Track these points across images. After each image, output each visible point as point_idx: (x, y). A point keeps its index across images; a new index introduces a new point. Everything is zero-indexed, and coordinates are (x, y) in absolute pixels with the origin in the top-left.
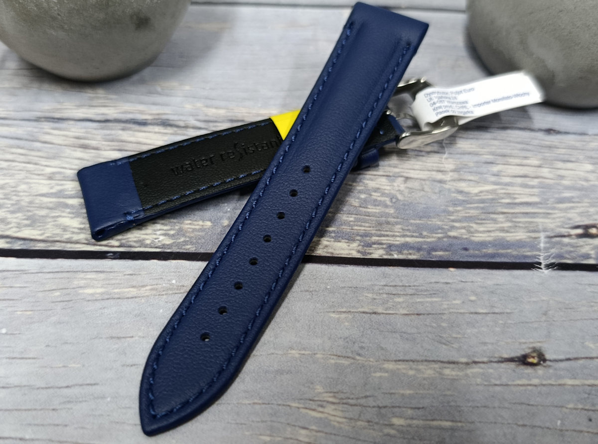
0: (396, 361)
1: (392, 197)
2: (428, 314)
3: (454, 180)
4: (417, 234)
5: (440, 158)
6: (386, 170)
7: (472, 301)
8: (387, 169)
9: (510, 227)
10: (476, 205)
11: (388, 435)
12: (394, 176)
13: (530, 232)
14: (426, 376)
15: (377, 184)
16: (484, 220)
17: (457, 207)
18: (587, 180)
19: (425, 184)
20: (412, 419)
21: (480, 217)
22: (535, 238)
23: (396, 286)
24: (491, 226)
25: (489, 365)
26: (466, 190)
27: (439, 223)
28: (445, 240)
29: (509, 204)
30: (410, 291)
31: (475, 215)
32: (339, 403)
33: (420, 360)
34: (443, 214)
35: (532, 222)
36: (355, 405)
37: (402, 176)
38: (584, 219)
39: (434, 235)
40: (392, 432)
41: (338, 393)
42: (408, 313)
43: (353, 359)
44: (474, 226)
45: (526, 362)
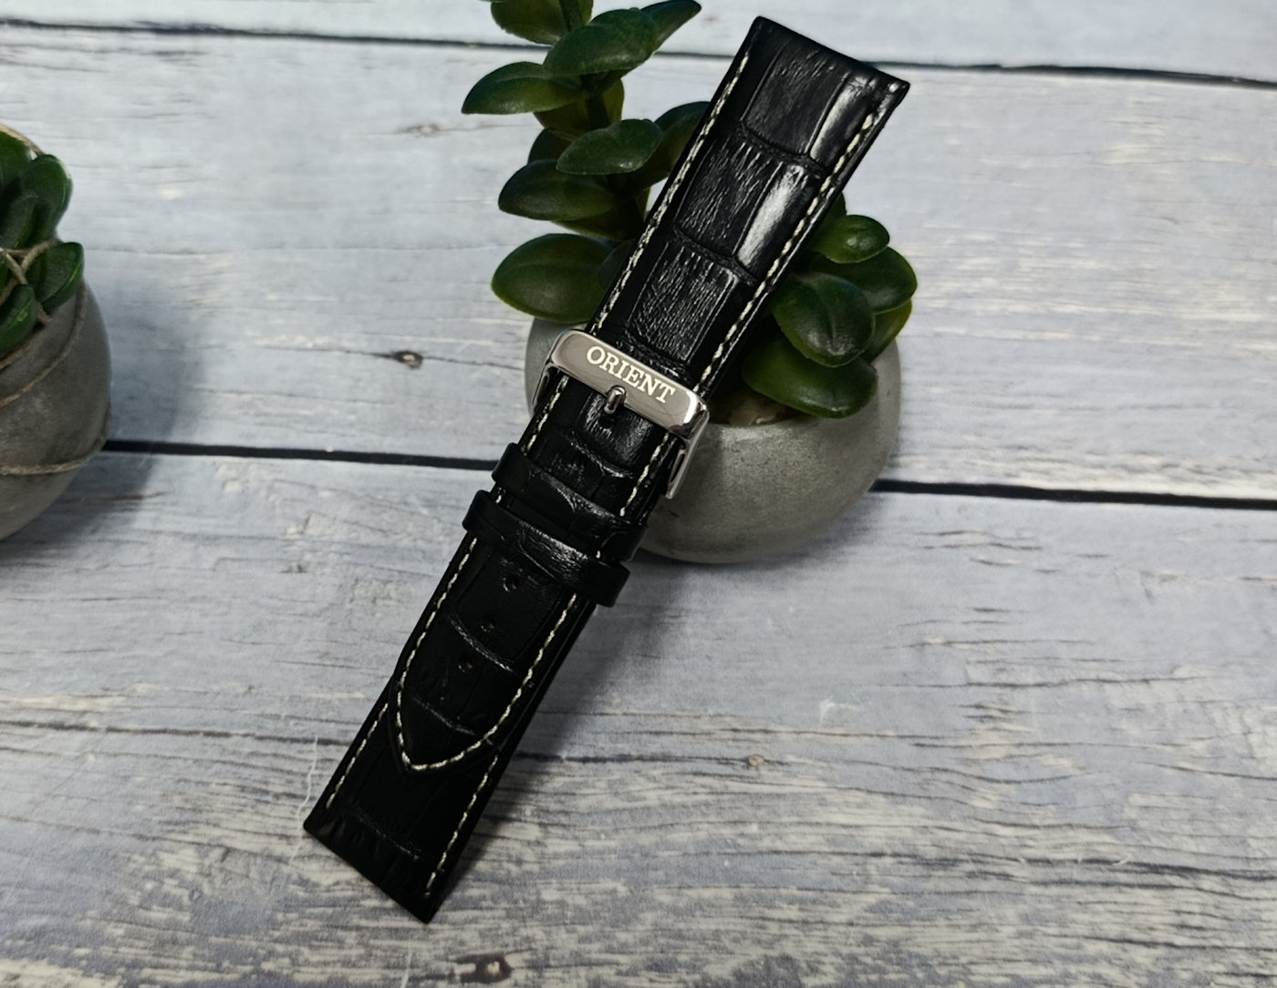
1: (195, 890)
3: (301, 857)
4: (211, 965)
5: (295, 807)
6: (200, 831)
8: (203, 829)
9: (361, 957)
10: (321, 910)
12: (209, 845)
13: (388, 967)
15: (177, 860)
16: (326, 940)
17: (291, 912)
18: (519, 862)
19: (255, 864)
21: (320, 935)
22: (395, 980)
24: (331, 953)
26: (314, 878)
27: (254, 944)
28: (254, 977)
29: (374, 909)
31: (314, 929)
34: (265, 927)
35: (400, 947)
37: (220, 846)
38: (488, 943)
39: (240, 967)
44: (305, 951)
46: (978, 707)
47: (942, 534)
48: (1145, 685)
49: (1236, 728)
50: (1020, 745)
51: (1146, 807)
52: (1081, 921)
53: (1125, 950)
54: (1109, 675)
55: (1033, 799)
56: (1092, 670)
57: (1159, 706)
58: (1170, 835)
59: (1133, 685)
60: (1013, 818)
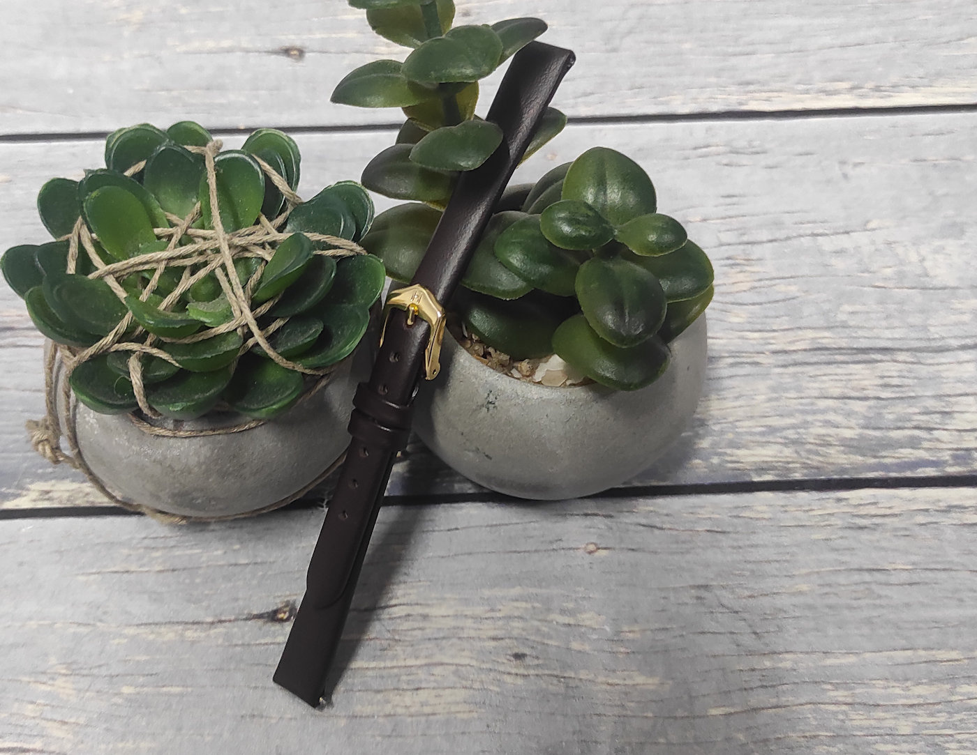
0: (138, 625)
2: (184, 569)
7: (235, 551)
11: (115, 704)
14: (166, 639)
20: (143, 686)
23: (156, 538)
25: (236, 623)
30: (172, 543)
32: (71, 674)
33: (164, 622)
36: (87, 675)
40: (120, 701)
41: (71, 663)
42: (163, 569)
43: (94, 625)
45: (276, 618)
46: (728, 258)
47: (695, 148)
48: (846, 235)
49: (914, 257)
50: (760, 280)
51: (852, 313)
52: (813, 388)
53: (845, 404)
54: (821, 231)
55: (772, 313)
56: (808, 228)
57: (857, 248)
58: (871, 329)
59: (838, 236)
60: (759, 327)
